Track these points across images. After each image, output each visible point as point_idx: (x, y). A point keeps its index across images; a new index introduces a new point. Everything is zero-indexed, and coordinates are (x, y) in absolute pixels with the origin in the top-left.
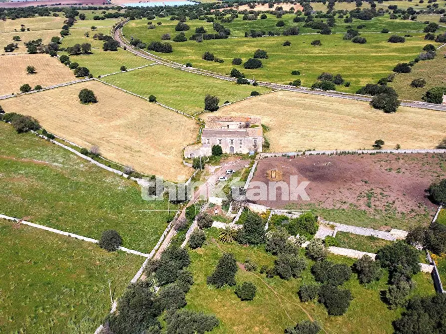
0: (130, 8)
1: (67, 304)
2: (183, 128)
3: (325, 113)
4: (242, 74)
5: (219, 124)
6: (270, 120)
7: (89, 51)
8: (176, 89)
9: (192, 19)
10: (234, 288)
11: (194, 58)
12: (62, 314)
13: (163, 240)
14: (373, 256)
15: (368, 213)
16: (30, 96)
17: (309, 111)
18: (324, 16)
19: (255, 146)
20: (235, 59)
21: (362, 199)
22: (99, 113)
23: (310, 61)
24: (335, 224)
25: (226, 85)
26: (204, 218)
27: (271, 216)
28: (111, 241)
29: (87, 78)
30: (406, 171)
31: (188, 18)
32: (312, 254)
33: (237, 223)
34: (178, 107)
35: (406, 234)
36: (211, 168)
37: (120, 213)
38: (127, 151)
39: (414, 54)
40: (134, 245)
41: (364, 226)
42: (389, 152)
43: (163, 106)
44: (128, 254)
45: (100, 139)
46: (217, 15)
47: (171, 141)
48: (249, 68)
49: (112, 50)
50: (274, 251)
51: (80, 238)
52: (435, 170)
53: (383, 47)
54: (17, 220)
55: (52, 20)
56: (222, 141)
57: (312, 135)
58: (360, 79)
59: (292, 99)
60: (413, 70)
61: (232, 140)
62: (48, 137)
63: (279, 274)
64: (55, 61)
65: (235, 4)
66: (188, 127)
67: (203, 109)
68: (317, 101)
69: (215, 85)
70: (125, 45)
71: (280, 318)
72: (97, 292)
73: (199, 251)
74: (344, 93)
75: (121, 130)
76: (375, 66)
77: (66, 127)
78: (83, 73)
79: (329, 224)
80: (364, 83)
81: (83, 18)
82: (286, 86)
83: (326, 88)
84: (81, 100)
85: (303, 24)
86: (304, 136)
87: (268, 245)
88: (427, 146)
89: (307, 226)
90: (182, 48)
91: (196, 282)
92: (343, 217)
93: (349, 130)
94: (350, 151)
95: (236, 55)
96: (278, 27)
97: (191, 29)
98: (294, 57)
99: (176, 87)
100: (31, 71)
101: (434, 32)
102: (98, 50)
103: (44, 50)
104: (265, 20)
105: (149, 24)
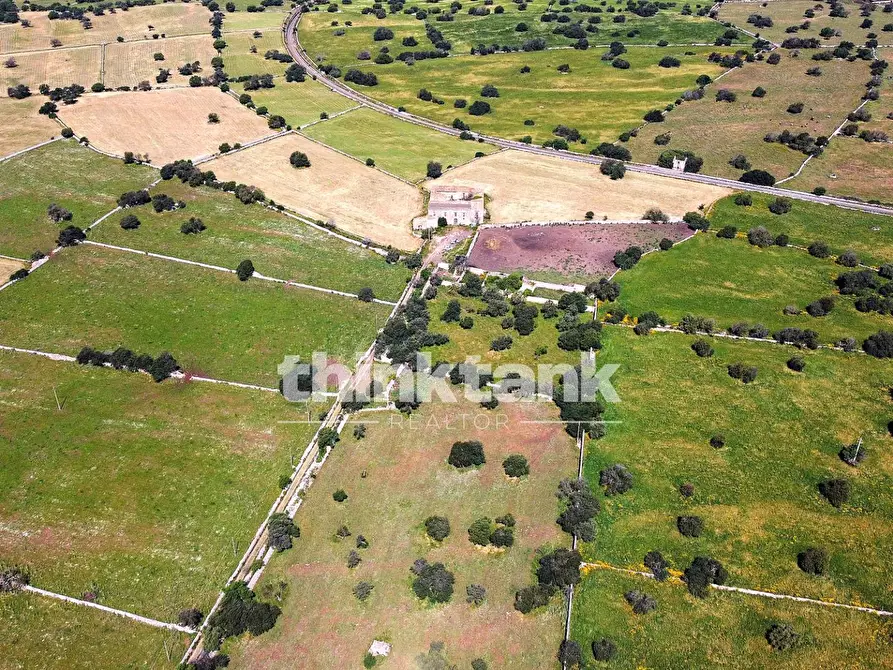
2: (407, 198)
3: (550, 180)
4: (467, 124)
5: (443, 196)
6: (492, 187)
7: (271, 84)
8: (392, 146)
9: (393, 11)
10: (459, 322)
13: (406, 294)
14: (556, 302)
15: (563, 274)
16: (231, 156)
17: (536, 178)
19: (477, 217)
20: (457, 99)
21: (561, 263)
22: (317, 180)
23: (551, 103)
24: (535, 282)
25: (448, 141)
26: (435, 278)
27: (487, 276)
28: (366, 295)
29: (285, 130)
30: (605, 240)
32: (514, 301)
33: (460, 282)
35: (585, 288)
36: (437, 239)
37: (367, 276)
38: (358, 222)
39: (683, 89)
40: (384, 298)
41: (557, 283)
42: (597, 223)
43: (383, 171)
44: (381, 304)
45: (329, 210)
47: (398, 212)
48: (475, 114)
49: (298, 81)
50: (487, 299)
51: (341, 293)
52: (630, 239)
53: (650, 75)
54: (285, 281)
56: (447, 214)
57: (532, 205)
58: (601, 131)
59: (519, 161)
60: (668, 117)
61: (456, 213)
62: (277, 208)
63: (490, 314)
64: (232, 100)
66: (412, 197)
67: (425, 176)
68: (545, 164)
69: (437, 141)
70: (313, 71)
73: (433, 301)
74: (577, 153)
75: (346, 200)
76: (625, 111)
77: (289, 196)
78: (277, 123)
79: (530, 282)
80: (608, 137)
81: (230, 8)
82: (515, 143)
83: (558, 146)
84: (293, 164)
85: (555, 25)
86: (524, 206)
87: (484, 296)
88: (635, 217)
89: (514, 283)
90: (387, 76)
91: (433, 319)
92: (544, 277)
93: (569, 200)
94: (563, 223)
95: (458, 91)
96: (518, 34)
97: (396, 36)
98: (531, 96)
99: (390, 143)
100: (214, 119)
101: (728, 44)
102: (279, 80)
103: (211, 81)
104: (500, 15)
105: (334, 24)
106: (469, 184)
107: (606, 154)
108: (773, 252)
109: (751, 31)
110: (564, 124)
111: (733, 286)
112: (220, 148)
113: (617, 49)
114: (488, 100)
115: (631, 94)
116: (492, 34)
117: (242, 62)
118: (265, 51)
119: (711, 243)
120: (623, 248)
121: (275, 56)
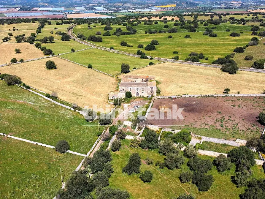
0: (77, 19)
1: (34, 185)
2: (108, 82)
3: (193, 74)
4: (144, 53)
5: (130, 80)
6: (160, 78)
7: (53, 41)
8: (104, 61)
9: (114, 24)
10: (139, 175)
11: (115, 44)
12: (30, 190)
13: (95, 147)
14: (226, 155)
15: (222, 130)
16: (16, 65)
18: (192, 22)
19: (152, 92)
20: (139, 45)
21: (217, 122)
22: (57, 74)
23: (184, 46)
24: (201, 137)
25: (134, 59)
26: (120, 133)
27: (162, 132)
28: (62, 147)
29: (51, 55)
30: (244, 106)
31: (111, 24)
32: (187, 154)
33: (141, 136)
34: (105, 71)
35: (246, 142)
37: (69, 131)
38: (74, 95)
40: (77, 150)
41: (220, 138)
42: (233, 95)
43: (96, 70)
44: (73, 155)
45: (57, 89)
46: (129, 22)
47: (101, 90)
48: (147, 50)
49: (66, 41)
50: (164, 152)
51: (44, 145)
52: (261, 106)
53: (227, 39)
54: (5, 135)
55: (31, 25)
56: (132, 89)
57: (186, 86)
58: (214, 56)
59: (173, 67)
60: (246, 51)
61: (137, 89)
62: (26, 87)
63: (167, 166)
64: (33, 46)
65: (139, 17)
66: (111, 82)
67: (120, 72)
68: (188, 68)
70: (74, 38)
71: (168, 193)
72: (53, 178)
73: (117, 152)
74: (205, 64)
75: (70, 84)
76: (222, 49)
77: (37, 82)
79: (197, 137)
80: (216, 58)
81: (50, 23)
82: (170, 60)
83: (194, 60)
84: (47, 67)
85: (180, 26)
86: (181, 87)
87: (161, 149)
88: (256, 93)
89: (184, 138)
90: (107, 39)
91: (116, 172)
93: (209, 83)
94: (210, 95)
95: (139, 43)
97: (113, 29)
98: (175, 44)
99: (104, 60)
100: (18, 52)
101: (257, 31)
102: (58, 41)
103: (27, 41)
106: (147, 75)
107: (221, 63)
113: (209, 32)
115: (222, 44)
116: (153, 29)
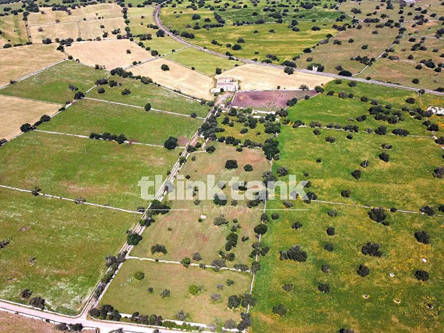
2: (208, 81)
3: (264, 75)
4: (231, 54)
5: (222, 80)
6: (241, 78)
7: (150, 38)
10: (228, 124)
11: (206, 42)
13: (209, 115)
14: (264, 117)
15: (268, 108)
16: (138, 67)
17: (258, 74)
19: (235, 88)
20: (228, 44)
21: (267, 104)
23: (266, 45)
24: (257, 111)
25: (224, 60)
26: (219, 109)
27: (239, 109)
28: (194, 116)
29: (158, 56)
30: (284, 96)
32: (249, 117)
33: (229, 111)
35: (275, 112)
36: (220, 96)
37: (194, 109)
38: (190, 90)
39: (320, 40)
40: (200, 117)
41: (265, 111)
42: (281, 90)
43: (198, 72)
45: (178, 86)
47: (205, 87)
48: (235, 50)
49: (162, 37)
50: (239, 117)
51: (184, 115)
53: (306, 34)
55: (110, 7)
56: (224, 87)
57: (257, 84)
58: (285, 56)
60: (313, 51)
61: (227, 86)
62: (158, 85)
63: (240, 121)
64: (135, 44)
66: (210, 81)
67: (215, 73)
68: (263, 69)
69: (220, 60)
70: (167, 33)
73: (219, 117)
74: (275, 65)
75: (184, 82)
76: (296, 49)
77: (162, 81)
78: (155, 53)
79: (255, 111)
80: (288, 58)
81: (130, 6)
82: (251, 61)
83: (268, 62)
84: (162, 69)
85: (269, 13)
86: (253, 84)
88: (295, 88)
89: (249, 111)
90: (198, 35)
91: (219, 123)
92: (260, 109)
93: (271, 82)
94: (268, 90)
95: (228, 40)
96: (253, 17)
97: (202, 17)
98: (258, 42)
99: (201, 61)
100: (129, 52)
101: (341, 21)
102: (154, 36)
103: (126, 37)
104: (246, 8)
105: (175, 12)
106: (232, 76)
107: (287, 65)
108: (347, 100)
109: (352, 15)
110: (270, 53)
111: (331, 112)
112: (133, 63)
113: (294, 23)
114: (241, 44)
115: (299, 42)
116: (242, 17)
117: (138, 29)
118: (147, 24)
119: (324, 97)
120: (291, 99)
121: (151, 26)
